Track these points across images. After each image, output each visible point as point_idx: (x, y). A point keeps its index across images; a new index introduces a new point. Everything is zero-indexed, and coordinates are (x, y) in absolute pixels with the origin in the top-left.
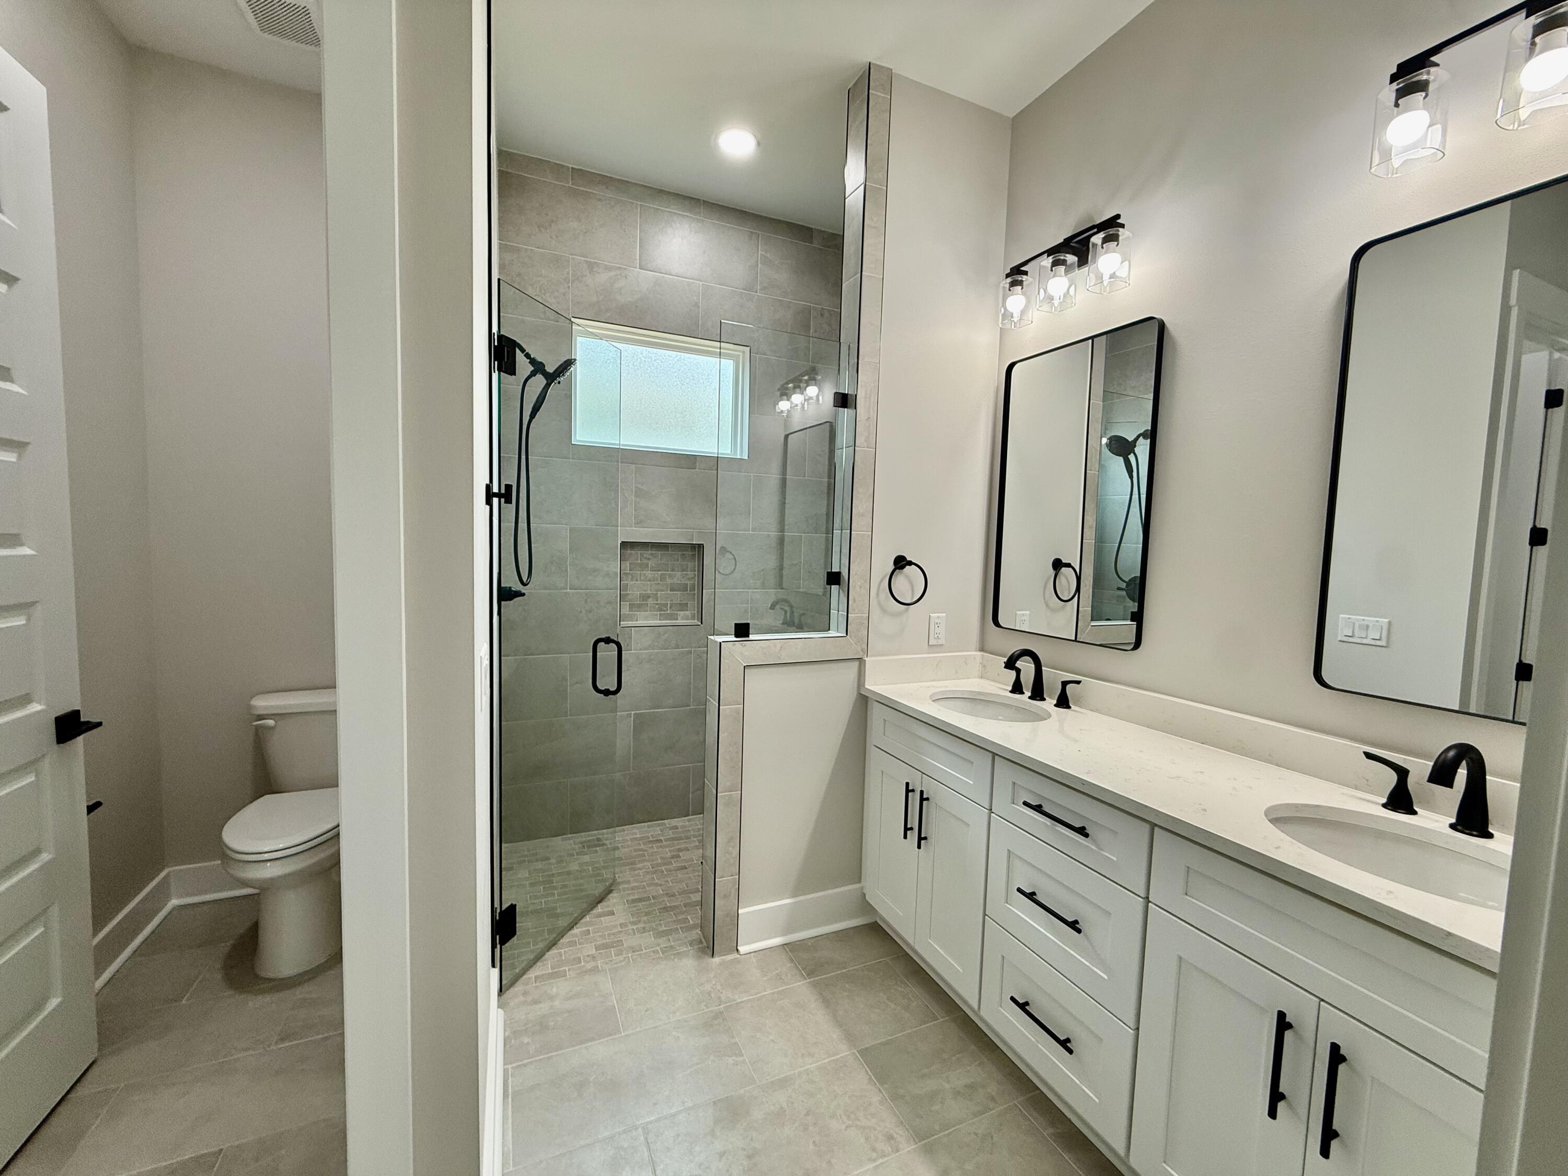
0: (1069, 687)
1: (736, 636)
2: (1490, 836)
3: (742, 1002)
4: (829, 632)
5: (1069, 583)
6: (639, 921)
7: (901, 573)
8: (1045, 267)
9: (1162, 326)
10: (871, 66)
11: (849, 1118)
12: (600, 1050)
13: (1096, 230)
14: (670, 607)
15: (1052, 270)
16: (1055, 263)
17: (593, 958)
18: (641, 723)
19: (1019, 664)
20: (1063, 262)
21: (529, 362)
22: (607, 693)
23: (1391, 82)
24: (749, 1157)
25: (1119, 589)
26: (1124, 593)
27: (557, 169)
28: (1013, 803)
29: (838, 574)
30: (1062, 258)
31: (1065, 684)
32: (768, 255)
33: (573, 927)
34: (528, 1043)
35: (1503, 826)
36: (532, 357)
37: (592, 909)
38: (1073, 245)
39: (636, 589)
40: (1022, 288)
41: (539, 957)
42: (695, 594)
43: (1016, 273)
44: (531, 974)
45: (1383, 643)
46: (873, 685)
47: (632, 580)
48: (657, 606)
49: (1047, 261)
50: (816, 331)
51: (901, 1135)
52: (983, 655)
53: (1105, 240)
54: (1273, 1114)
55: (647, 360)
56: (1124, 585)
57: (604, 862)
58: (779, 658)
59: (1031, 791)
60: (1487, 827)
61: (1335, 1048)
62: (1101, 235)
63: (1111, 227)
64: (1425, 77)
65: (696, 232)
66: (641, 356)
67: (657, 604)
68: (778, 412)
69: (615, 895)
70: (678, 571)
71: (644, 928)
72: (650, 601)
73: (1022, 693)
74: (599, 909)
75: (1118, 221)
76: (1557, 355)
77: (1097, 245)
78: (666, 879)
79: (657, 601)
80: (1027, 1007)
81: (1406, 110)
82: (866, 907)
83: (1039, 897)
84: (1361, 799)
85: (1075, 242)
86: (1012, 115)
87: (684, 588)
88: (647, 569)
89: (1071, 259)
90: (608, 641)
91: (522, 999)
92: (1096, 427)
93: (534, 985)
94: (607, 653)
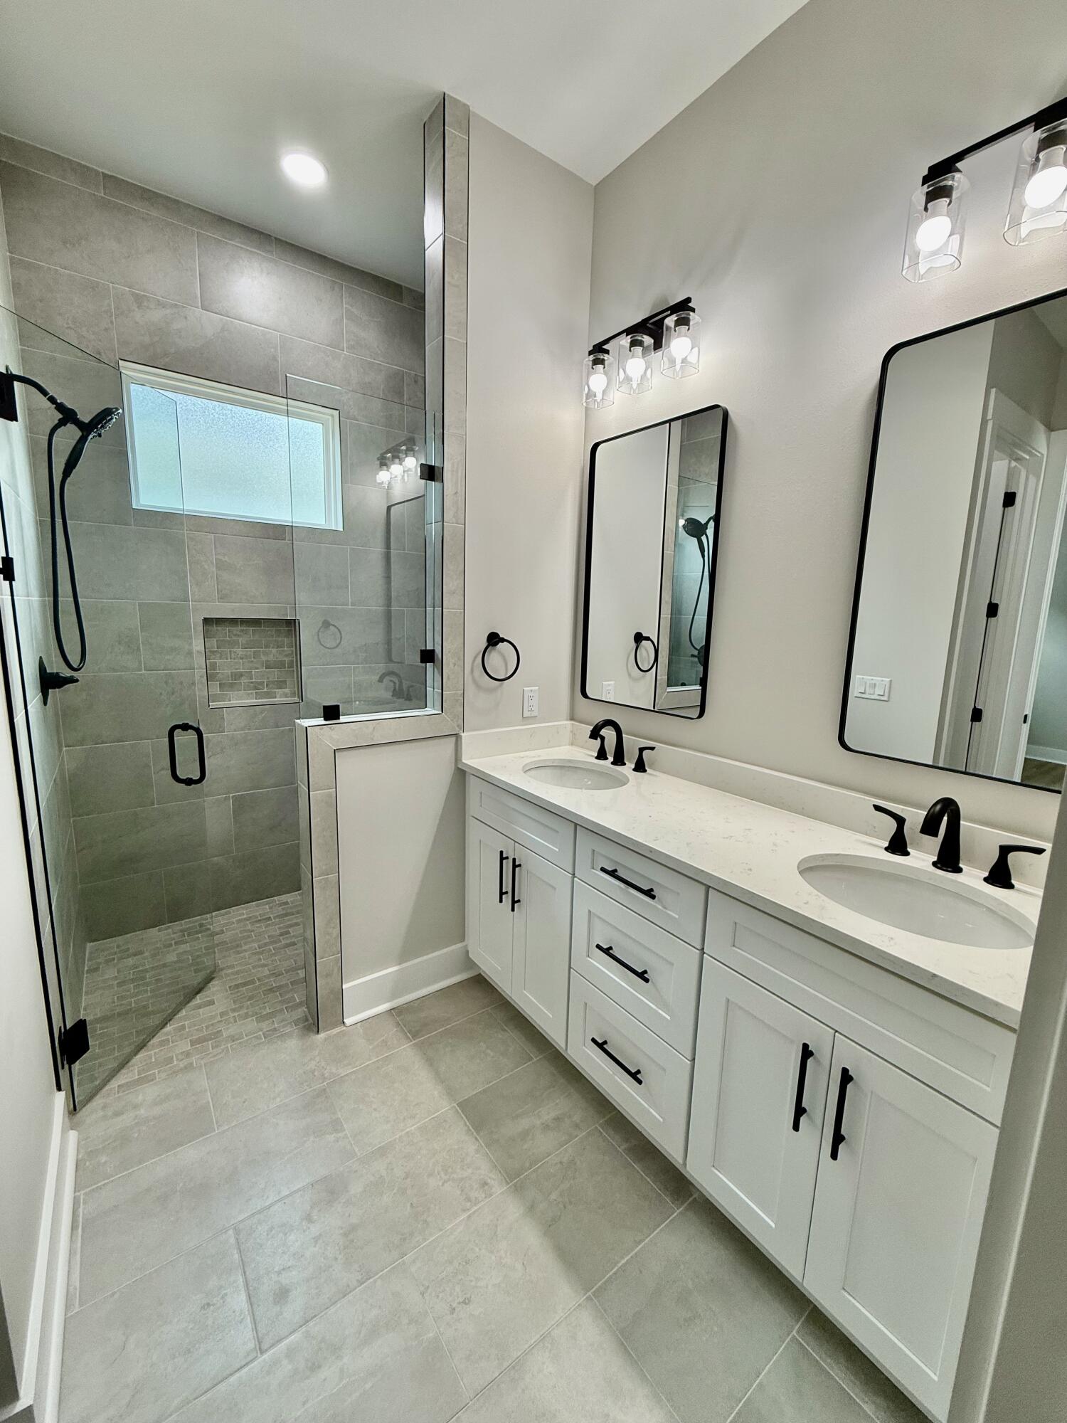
0: (645, 753)
1: (325, 719)
2: (959, 870)
3: (347, 1075)
4: (426, 709)
5: (648, 654)
6: (241, 1007)
7: (494, 649)
8: (623, 346)
9: (726, 415)
10: (446, 98)
11: (446, 1172)
12: (189, 1154)
13: (669, 312)
14: (267, 685)
15: (630, 351)
16: (634, 343)
17: (188, 1054)
18: (240, 805)
19: (603, 732)
20: (640, 343)
21: (55, 408)
22: (189, 782)
23: (923, 184)
24: (345, 1235)
25: (693, 656)
26: (696, 659)
27: (84, 172)
28: (593, 868)
29: (433, 651)
30: (640, 338)
31: (641, 750)
32: (354, 310)
33: (167, 1023)
34: (105, 1162)
35: (969, 861)
36: (58, 401)
37: (188, 1002)
38: (650, 326)
39: (225, 667)
40: (604, 368)
41: (123, 1064)
42: (294, 671)
43: (599, 351)
44: (114, 1084)
45: (885, 698)
46: (469, 760)
47: (221, 658)
48: (252, 685)
49: (625, 341)
50: (410, 399)
51: (494, 1180)
52: (573, 724)
53: (678, 323)
54: (796, 1127)
55: (221, 417)
56: (696, 653)
57: (206, 948)
58: (372, 739)
59: (608, 858)
60: (959, 863)
61: (845, 1071)
62: (674, 317)
63: (683, 308)
64: (950, 183)
65: (268, 274)
66: (213, 411)
67: (252, 683)
68: (379, 483)
69: (217, 982)
70: (273, 648)
71: (247, 1013)
72: (244, 680)
73: (607, 759)
74: (198, 1000)
75: (690, 305)
76: (1014, 464)
77: (671, 328)
78: (274, 958)
79: (252, 679)
80: (605, 1046)
81: (934, 215)
82: (469, 963)
83: (615, 952)
84: (871, 844)
85: (651, 324)
86: (594, 184)
87: (280, 665)
88: (237, 647)
89: (648, 340)
90: (185, 727)
91: (101, 1113)
92: (672, 510)
93: (117, 1096)
94: (185, 741)
